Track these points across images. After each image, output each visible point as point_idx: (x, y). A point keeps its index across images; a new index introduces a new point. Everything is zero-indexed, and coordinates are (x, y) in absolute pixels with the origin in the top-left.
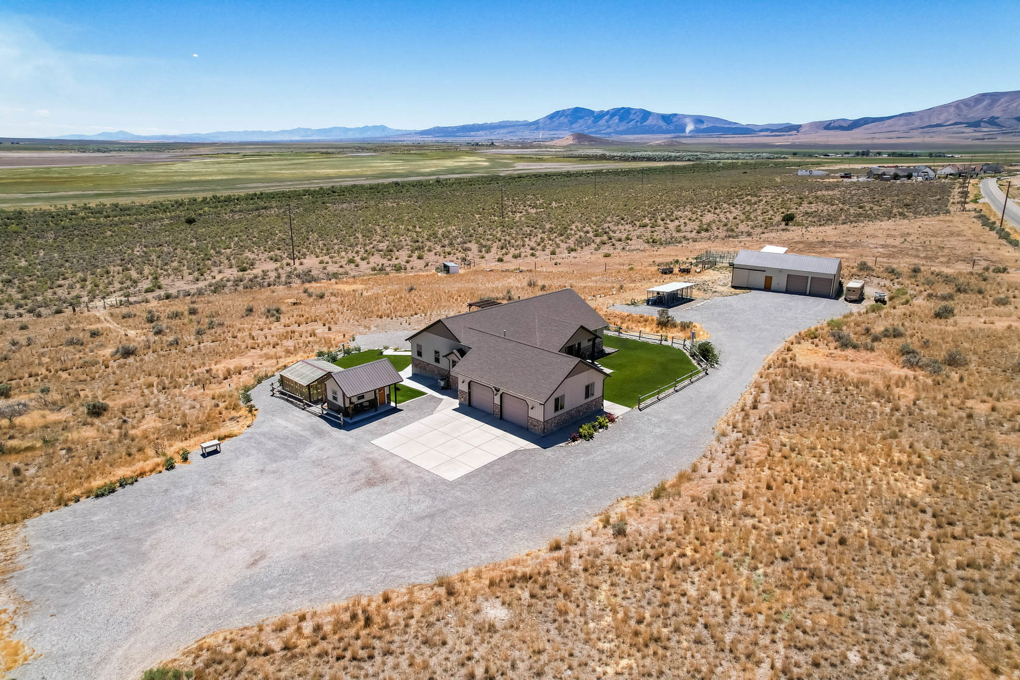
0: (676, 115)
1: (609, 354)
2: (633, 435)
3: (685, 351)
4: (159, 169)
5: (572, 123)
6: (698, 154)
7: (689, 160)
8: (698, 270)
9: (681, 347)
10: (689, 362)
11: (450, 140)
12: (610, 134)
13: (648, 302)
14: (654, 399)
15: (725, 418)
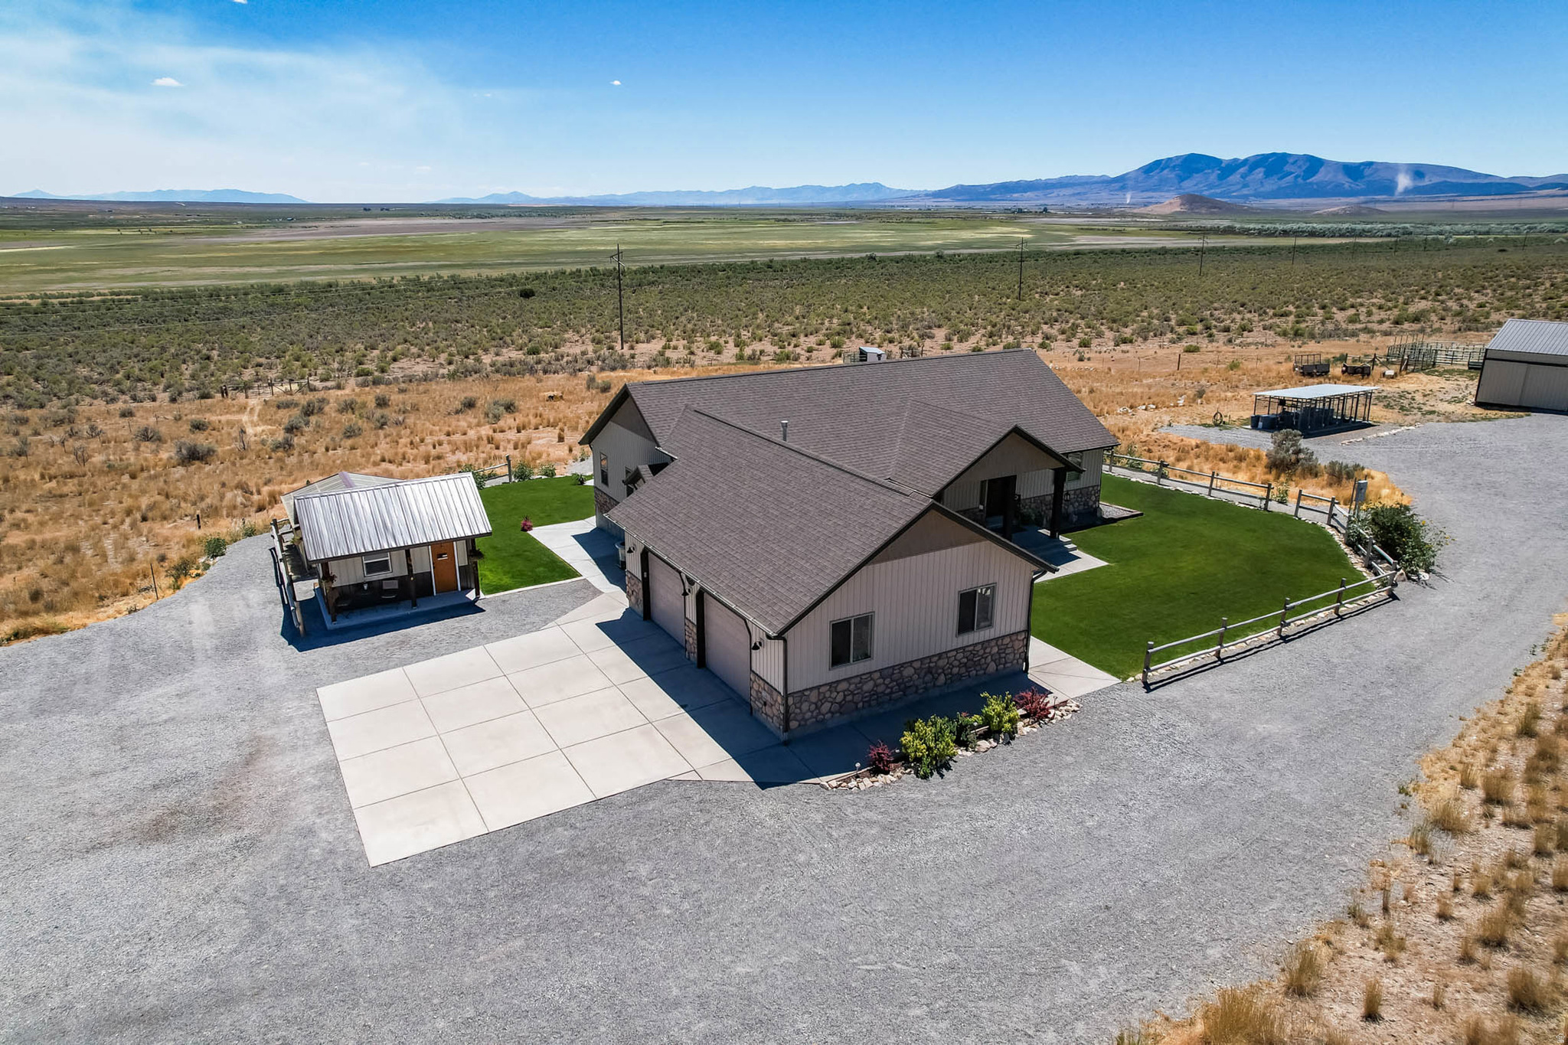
0: (1370, 164)
1: (1113, 520)
2: (1092, 775)
3: (1331, 531)
4: (541, 237)
5: (1181, 179)
6: (1408, 225)
7: (1389, 235)
8: (1390, 372)
9: (1321, 521)
10: (1340, 560)
11: (978, 204)
12: (1246, 197)
13: (1255, 422)
14: (1207, 655)
15: (1454, 755)
